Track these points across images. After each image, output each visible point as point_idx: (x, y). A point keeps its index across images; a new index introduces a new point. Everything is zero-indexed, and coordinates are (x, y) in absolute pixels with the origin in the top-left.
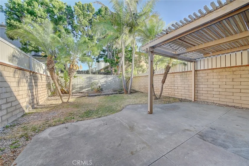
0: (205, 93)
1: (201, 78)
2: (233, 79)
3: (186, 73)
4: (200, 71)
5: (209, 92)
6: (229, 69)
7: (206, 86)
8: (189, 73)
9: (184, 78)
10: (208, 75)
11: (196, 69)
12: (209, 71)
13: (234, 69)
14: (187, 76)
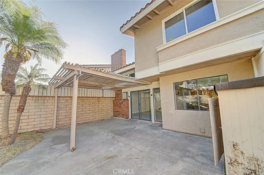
0: (64, 117)
1: (61, 104)
2: (82, 105)
3: (44, 99)
4: (60, 98)
5: (67, 116)
6: (81, 98)
7: (65, 111)
8: (48, 98)
9: (40, 104)
10: (67, 102)
11: (59, 95)
12: (68, 98)
13: (83, 98)
14: (46, 101)
